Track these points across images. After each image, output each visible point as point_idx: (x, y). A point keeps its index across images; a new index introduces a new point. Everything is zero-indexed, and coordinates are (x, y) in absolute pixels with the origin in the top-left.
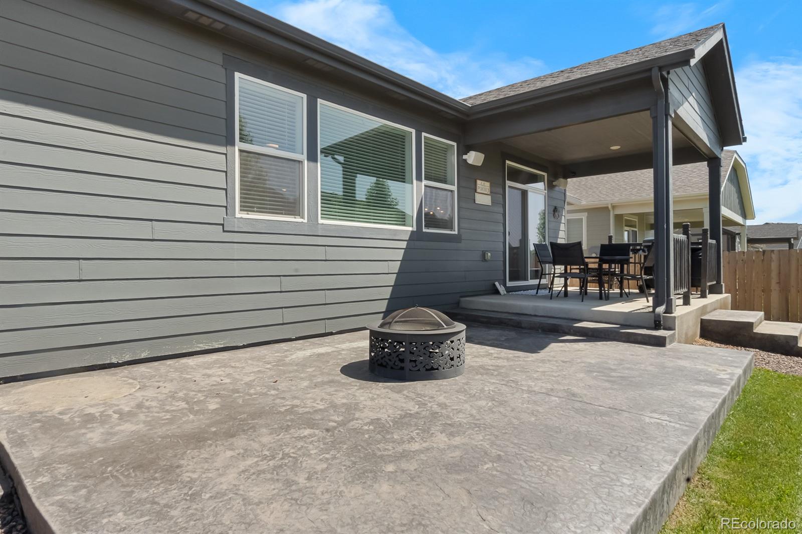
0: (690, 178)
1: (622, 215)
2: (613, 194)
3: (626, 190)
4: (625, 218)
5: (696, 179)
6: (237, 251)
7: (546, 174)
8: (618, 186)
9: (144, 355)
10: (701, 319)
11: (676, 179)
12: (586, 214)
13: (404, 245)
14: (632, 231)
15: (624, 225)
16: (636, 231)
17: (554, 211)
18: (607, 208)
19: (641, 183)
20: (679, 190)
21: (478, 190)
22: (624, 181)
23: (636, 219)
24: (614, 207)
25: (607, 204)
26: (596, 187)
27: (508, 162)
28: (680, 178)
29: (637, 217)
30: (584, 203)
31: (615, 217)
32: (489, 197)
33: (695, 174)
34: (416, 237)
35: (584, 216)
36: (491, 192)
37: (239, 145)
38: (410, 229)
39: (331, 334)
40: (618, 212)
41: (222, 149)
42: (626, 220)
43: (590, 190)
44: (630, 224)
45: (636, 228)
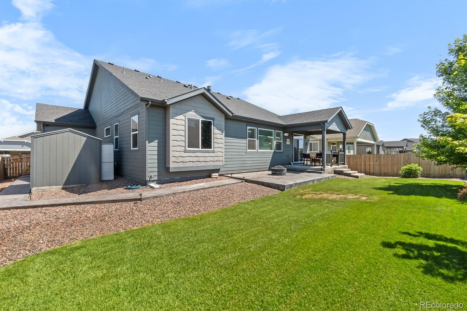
1: (330, 142)
6: (248, 156)
7: (304, 135)
9: (237, 172)
10: (334, 170)
13: (272, 154)
16: (336, 146)
27: (294, 134)
30: (318, 138)
32: (290, 142)
34: (274, 152)
35: (318, 142)
37: (248, 139)
38: (273, 151)
39: (260, 171)
41: (246, 140)
42: (332, 143)
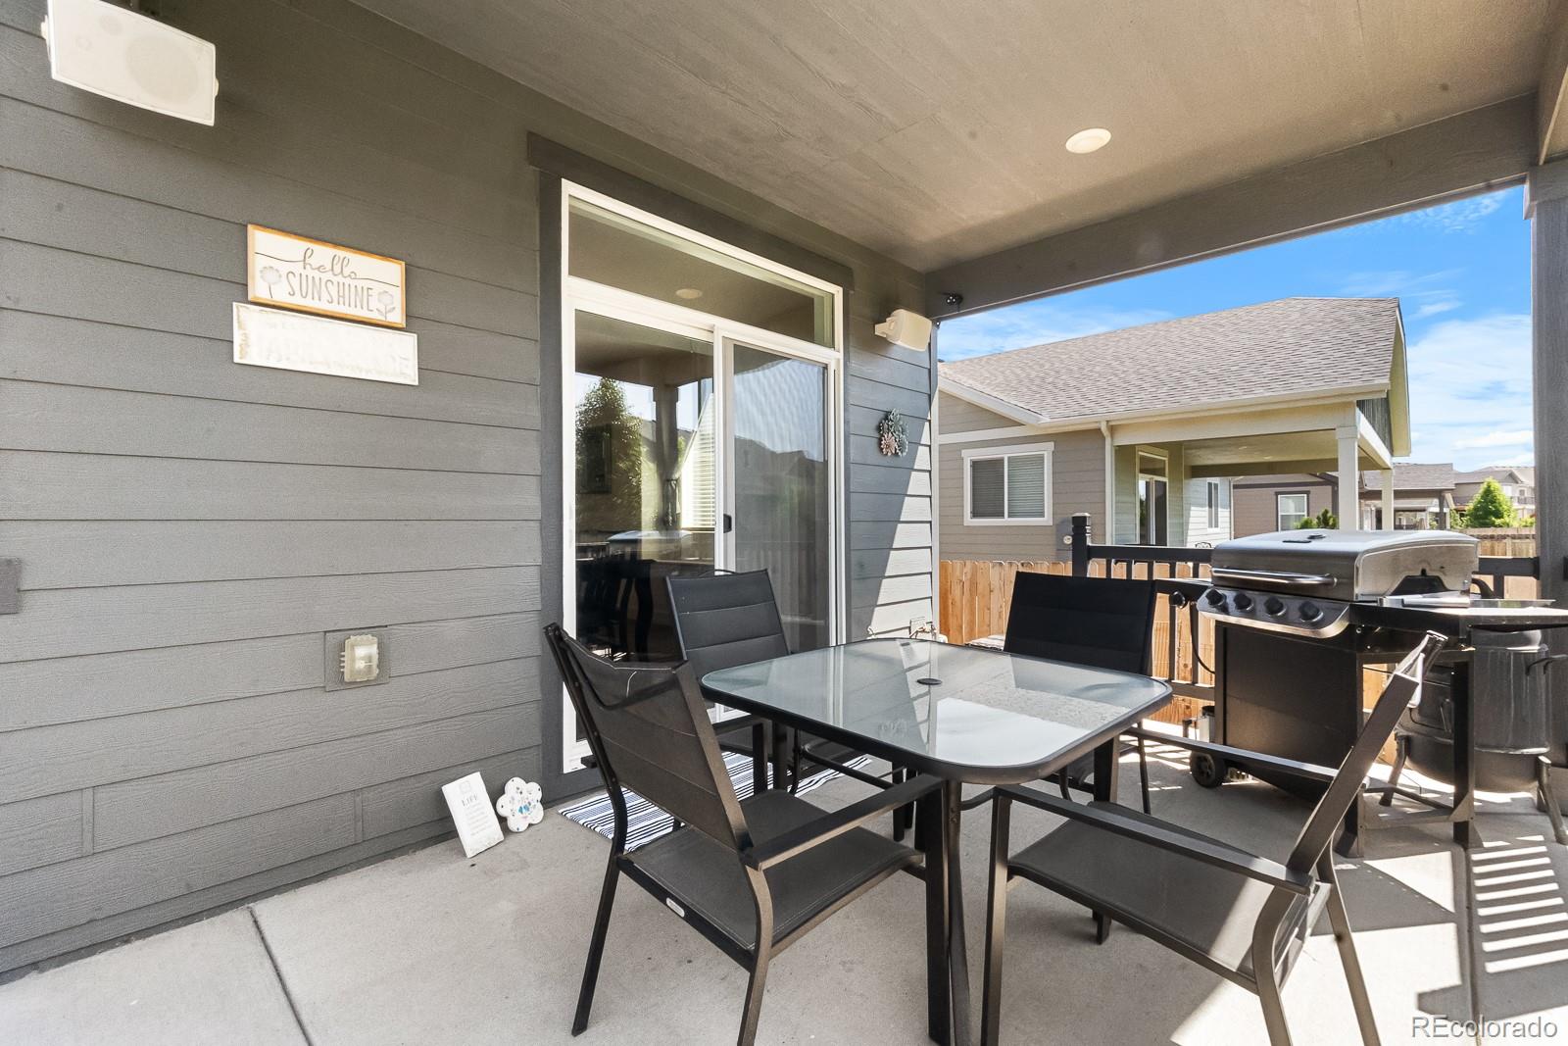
0: (1295, 359)
1: (1133, 447)
2: (1111, 401)
3: (1142, 389)
4: (1140, 453)
5: (1311, 361)
7: (841, 289)
8: (1125, 382)
11: (1262, 362)
12: (1051, 445)
14: (1156, 481)
15: (1137, 470)
16: (1165, 484)
17: (879, 428)
18: (1098, 431)
19: (1175, 374)
20: (1273, 385)
21: (258, 289)
22: (1137, 372)
23: (1163, 457)
24: (1113, 429)
25: (1099, 422)
26: (1075, 387)
27: (569, 189)
28: (1268, 359)
29: (1166, 452)
30: (1045, 419)
31: (1116, 451)
32: (410, 341)
33: (1304, 349)
35: (1046, 450)
36: (409, 316)
40: (1124, 440)
42: (1142, 458)
43: (1061, 393)
44: (1150, 468)
45: (1164, 475)
